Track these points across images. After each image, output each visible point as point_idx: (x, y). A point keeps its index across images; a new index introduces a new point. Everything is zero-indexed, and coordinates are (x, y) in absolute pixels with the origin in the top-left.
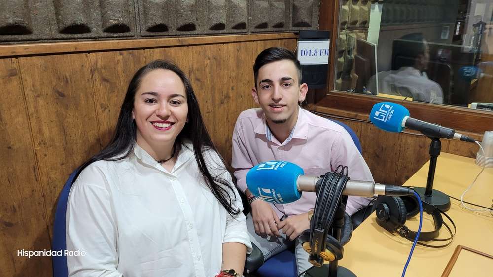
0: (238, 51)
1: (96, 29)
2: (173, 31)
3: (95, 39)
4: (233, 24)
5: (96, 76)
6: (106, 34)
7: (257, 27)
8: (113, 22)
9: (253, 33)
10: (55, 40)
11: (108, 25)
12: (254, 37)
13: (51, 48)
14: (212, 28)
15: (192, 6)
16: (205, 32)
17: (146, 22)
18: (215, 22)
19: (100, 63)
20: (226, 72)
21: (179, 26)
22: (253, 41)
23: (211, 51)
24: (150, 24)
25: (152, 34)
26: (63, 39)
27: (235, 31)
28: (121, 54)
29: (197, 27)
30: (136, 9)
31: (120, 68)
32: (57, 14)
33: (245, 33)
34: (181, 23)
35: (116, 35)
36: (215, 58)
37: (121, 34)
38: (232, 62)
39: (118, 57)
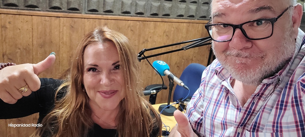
0: (188, 26)
1: (133, 13)
2: (160, 16)
3: (132, 16)
4: (188, 15)
5: (129, 29)
6: (135, 15)
7: (200, 17)
8: (138, 11)
9: (198, 19)
10: (119, 15)
11: (137, 12)
12: (198, 21)
13: (118, 18)
14: (177, 16)
15: (170, 7)
16: (174, 17)
17: (150, 12)
18: (179, 14)
19: (131, 24)
20: (181, 34)
21: (163, 14)
22: (197, 23)
23: (175, 25)
24: (152, 13)
25: (152, 16)
26: (122, 15)
27: (189, 18)
28: (139, 22)
29: (171, 15)
30: (148, 7)
31: (138, 27)
32: (122, 7)
33: (194, 19)
34: (164, 13)
35: (139, 15)
36: (177, 28)
37: (141, 15)
38: (184, 30)
39: (138, 23)
